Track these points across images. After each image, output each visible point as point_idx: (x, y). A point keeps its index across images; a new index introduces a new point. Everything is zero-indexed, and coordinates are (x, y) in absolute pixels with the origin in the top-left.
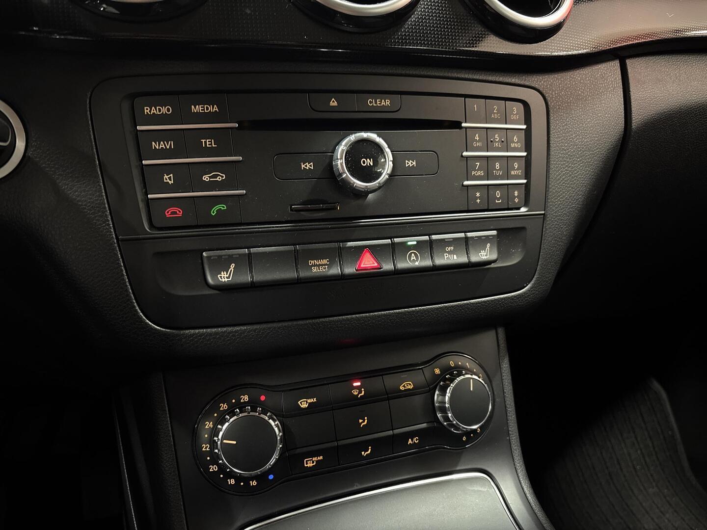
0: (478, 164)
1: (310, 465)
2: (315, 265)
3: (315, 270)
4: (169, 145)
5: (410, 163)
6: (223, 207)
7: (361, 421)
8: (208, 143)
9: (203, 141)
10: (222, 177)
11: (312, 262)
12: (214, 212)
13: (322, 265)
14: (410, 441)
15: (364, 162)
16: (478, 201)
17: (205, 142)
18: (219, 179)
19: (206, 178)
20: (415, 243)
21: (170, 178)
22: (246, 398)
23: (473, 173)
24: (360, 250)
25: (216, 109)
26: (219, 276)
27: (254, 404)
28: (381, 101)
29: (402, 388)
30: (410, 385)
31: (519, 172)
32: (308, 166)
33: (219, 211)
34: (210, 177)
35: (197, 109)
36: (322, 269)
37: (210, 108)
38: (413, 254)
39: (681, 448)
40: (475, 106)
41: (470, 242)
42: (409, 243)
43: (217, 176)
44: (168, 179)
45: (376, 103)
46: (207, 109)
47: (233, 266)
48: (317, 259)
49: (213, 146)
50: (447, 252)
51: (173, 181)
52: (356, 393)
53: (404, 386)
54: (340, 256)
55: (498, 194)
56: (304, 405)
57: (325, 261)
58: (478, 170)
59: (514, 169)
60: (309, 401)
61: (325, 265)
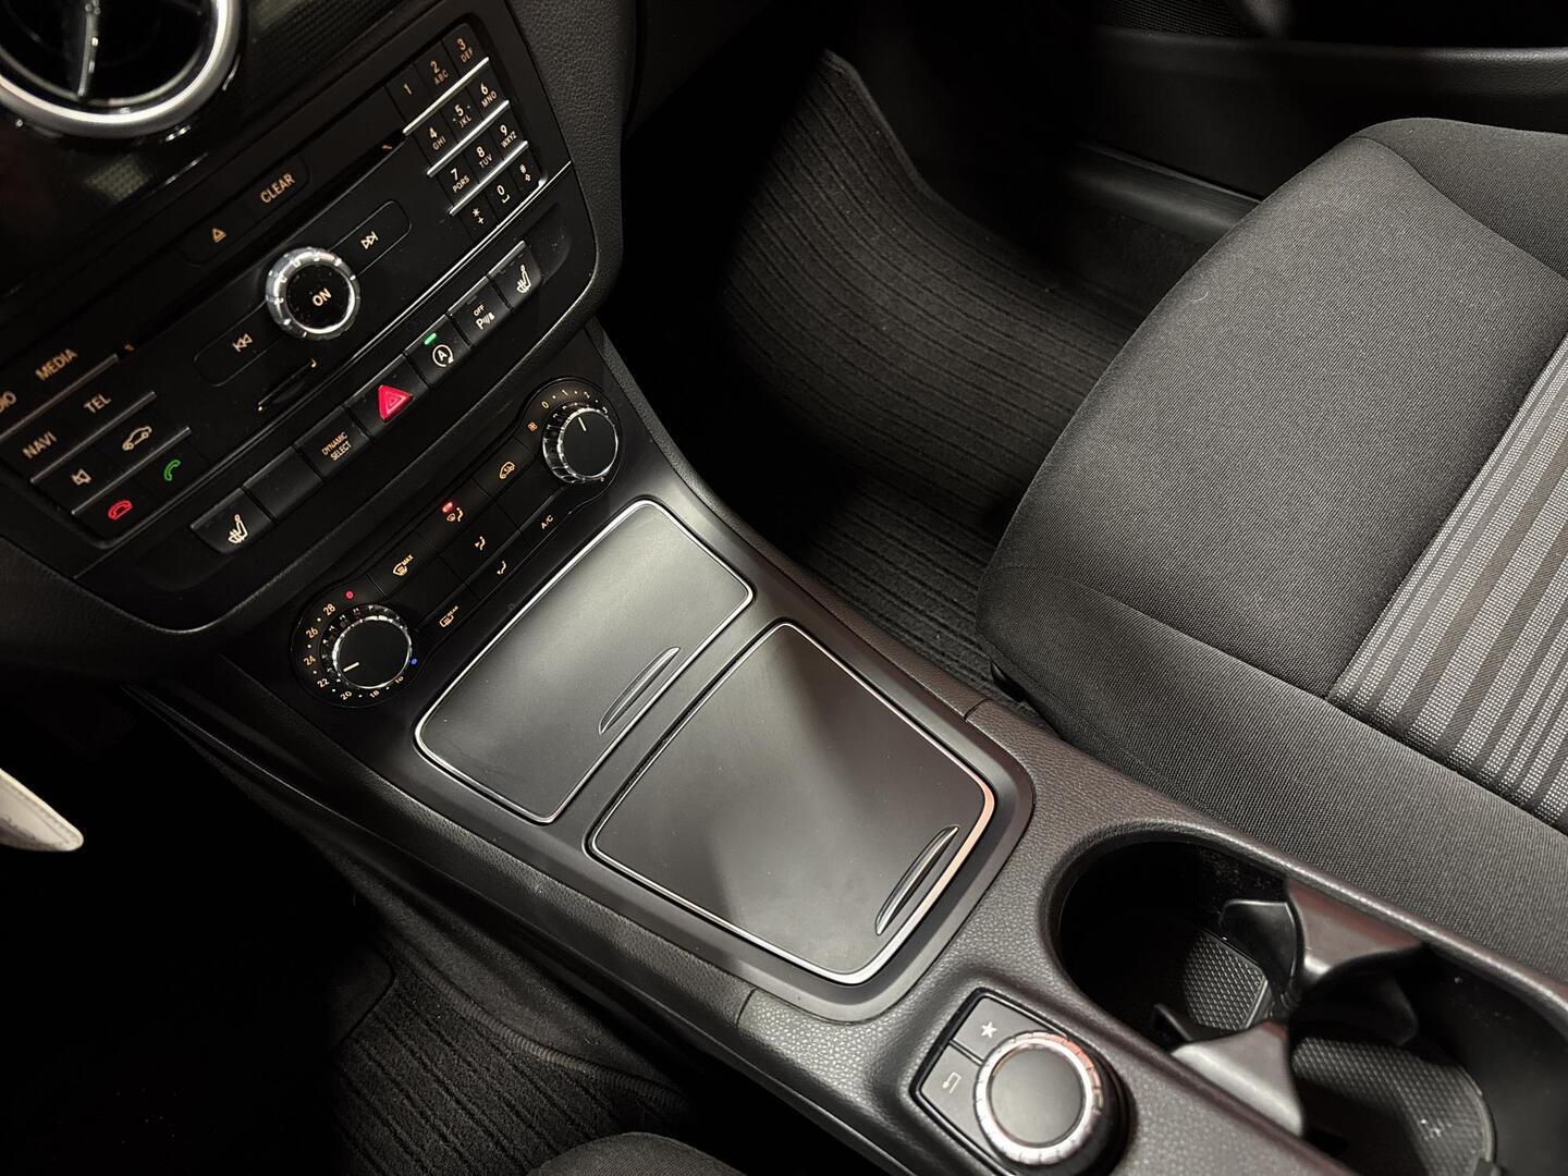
0: (455, 170)
1: (448, 622)
2: (332, 451)
3: (335, 456)
4: (48, 439)
5: (369, 241)
6: (175, 463)
7: (477, 545)
8: (96, 404)
9: (88, 405)
10: (147, 430)
11: (327, 449)
12: (168, 476)
13: (341, 444)
14: (544, 525)
15: (318, 300)
16: (481, 220)
17: (92, 405)
18: (144, 436)
19: (128, 446)
20: (434, 336)
21: (82, 476)
22: (330, 608)
23: (455, 188)
24: (374, 392)
25: (71, 355)
26: (230, 539)
27: (346, 609)
28: (279, 185)
29: (502, 477)
30: (510, 465)
31: (513, 135)
32: (244, 342)
33: (174, 471)
34: (133, 441)
35: (46, 371)
36: (343, 450)
37: (63, 359)
38: (440, 352)
39: (900, 152)
40: (406, 87)
41: (499, 282)
42: (427, 342)
43: (140, 433)
44: (81, 478)
45: (273, 192)
46: (60, 362)
47: (237, 518)
48: (330, 442)
49: (106, 402)
50: (478, 317)
51: (90, 475)
52: (453, 519)
53: (504, 472)
54: (354, 418)
55: (501, 190)
56: (403, 572)
57: (341, 438)
58: (459, 180)
59: (503, 137)
60: (405, 563)
61: (344, 442)
